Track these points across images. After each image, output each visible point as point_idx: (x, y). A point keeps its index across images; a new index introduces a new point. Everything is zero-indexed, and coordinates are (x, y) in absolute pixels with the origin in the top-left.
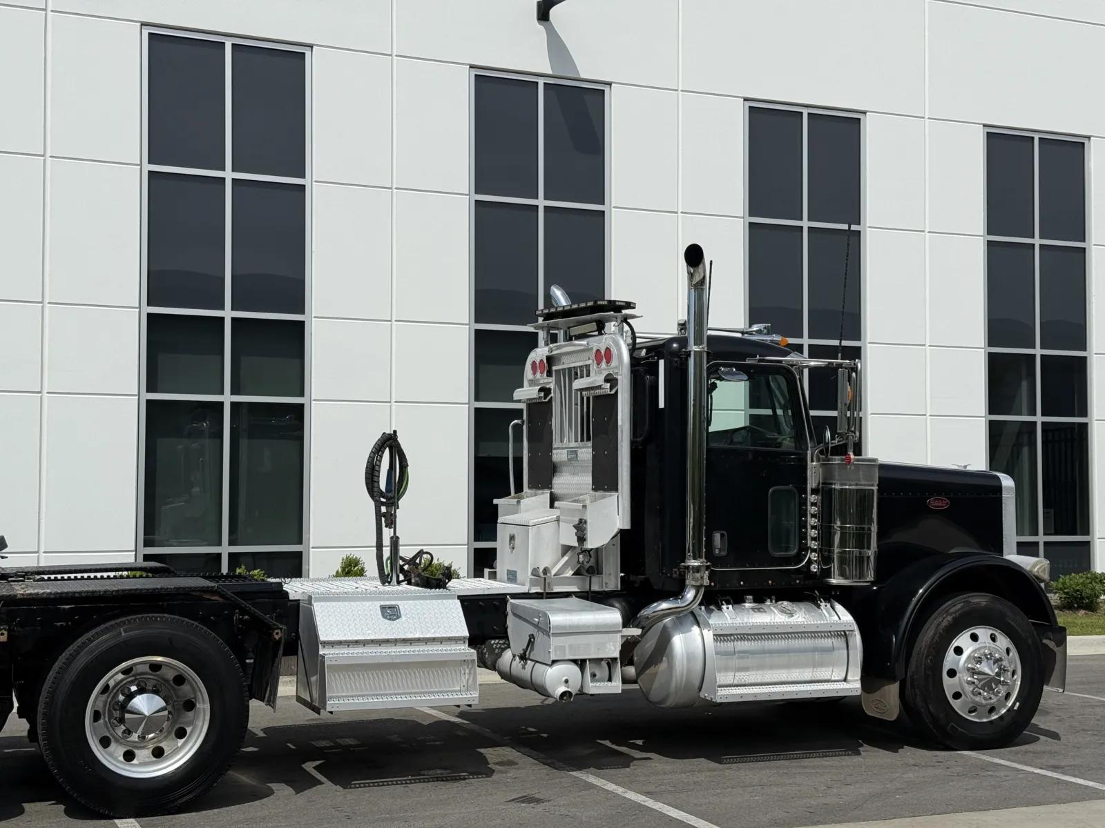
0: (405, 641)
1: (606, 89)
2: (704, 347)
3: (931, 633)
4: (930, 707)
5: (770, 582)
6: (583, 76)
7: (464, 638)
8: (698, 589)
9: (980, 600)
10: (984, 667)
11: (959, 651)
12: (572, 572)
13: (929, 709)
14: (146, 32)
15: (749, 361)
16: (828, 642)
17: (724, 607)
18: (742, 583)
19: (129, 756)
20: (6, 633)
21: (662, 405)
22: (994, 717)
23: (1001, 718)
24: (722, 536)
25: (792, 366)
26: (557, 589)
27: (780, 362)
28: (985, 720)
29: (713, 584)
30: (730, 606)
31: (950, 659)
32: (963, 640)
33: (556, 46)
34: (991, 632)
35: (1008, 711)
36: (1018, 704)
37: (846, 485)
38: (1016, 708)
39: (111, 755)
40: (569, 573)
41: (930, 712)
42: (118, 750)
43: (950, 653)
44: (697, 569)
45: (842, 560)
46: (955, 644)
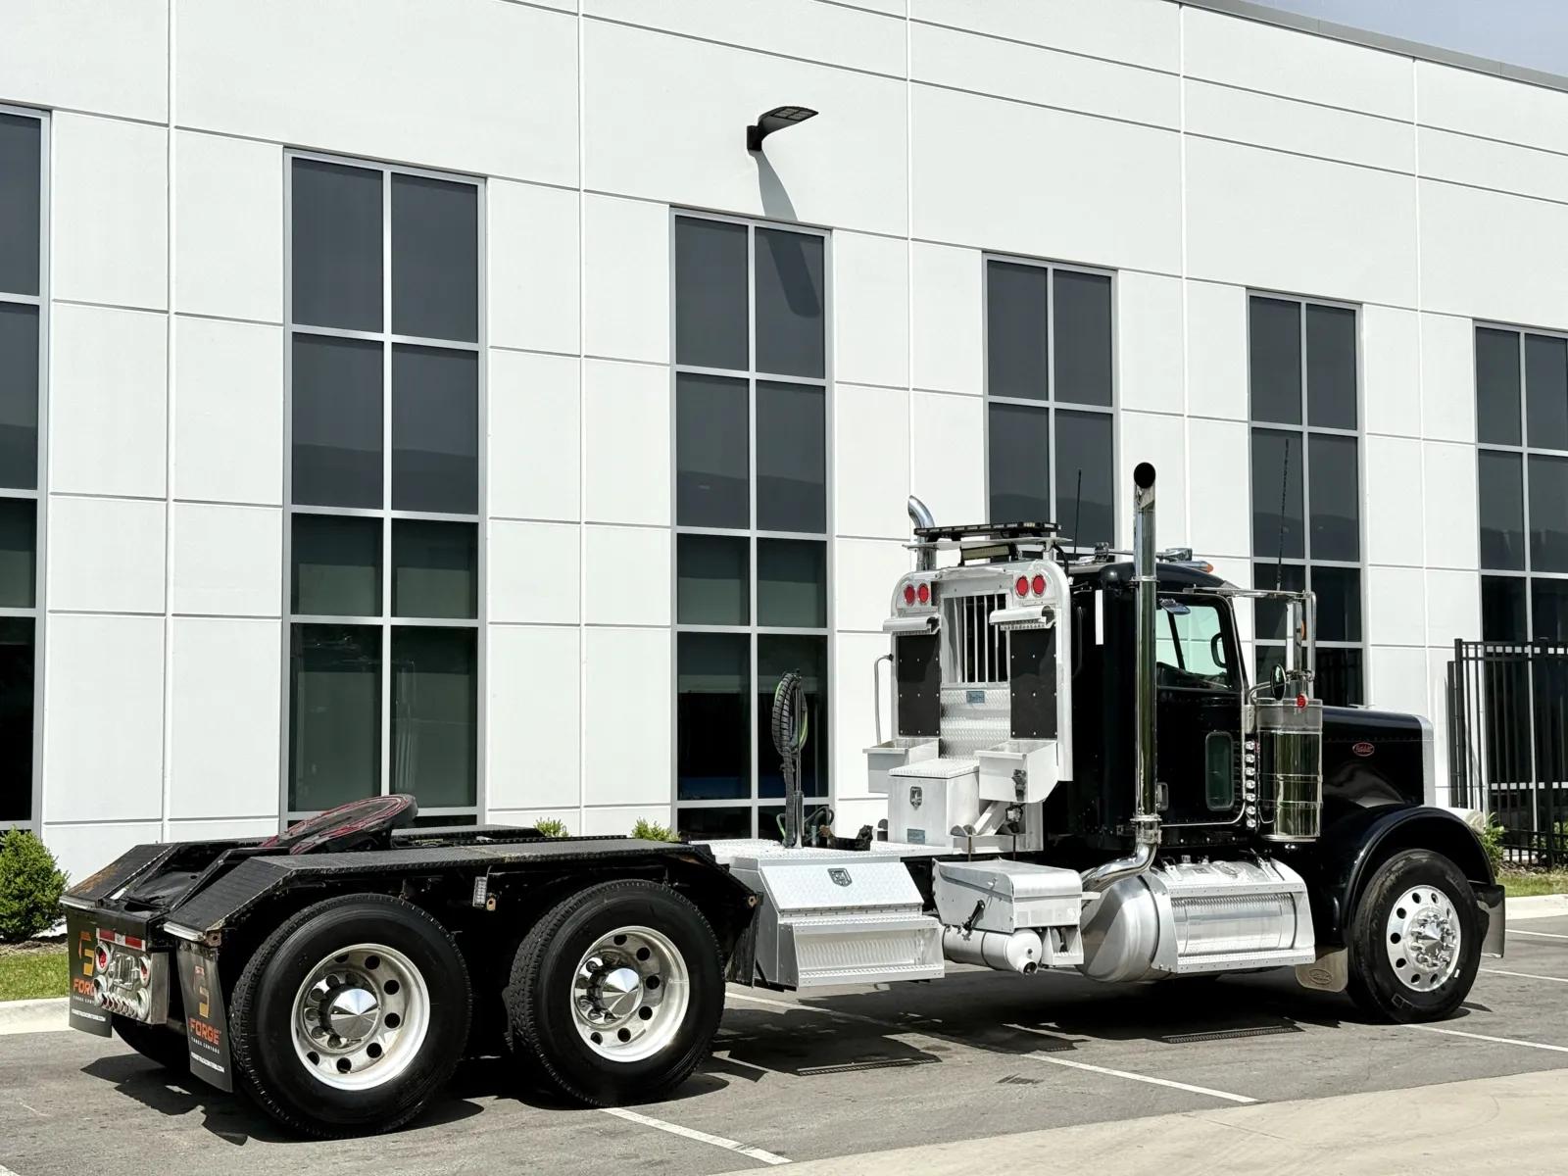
0: (862, 909)
1: (826, 235)
2: (1153, 578)
3: (1374, 895)
4: (1376, 976)
5: (1208, 839)
6: (801, 219)
7: (919, 904)
8: (1151, 847)
9: (1421, 856)
10: (1428, 931)
11: (1402, 913)
12: (995, 831)
13: (1374, 978)
14: (290, 155)
15: (1185, 592)
16: (1274, 906)
17: (1168, 867)
18: (1182, 841)
20: (494, 901)
21: (1100, 640)
22: (1436, 986)
23: (1443, 987)
24: (1163, 787)
25: (1225, 596)
26: (979, 850)
27: (1215, 592)
28: (1427, 990)
29: (1166, 842)
30: (1174, 867)
31: (1394, 923)
32: (1405, 901)
33: (769, 180)
34: (1432, 892)
35: (1449, 978)
36: (1458, 971)
37: (1288, 730)
38: (1456, 976)
40: (992, 832)
41: (1376, 984)
43: (1393, 917)
44: (1151, 826)
45: (1286, 814)
46: (1397, 906)
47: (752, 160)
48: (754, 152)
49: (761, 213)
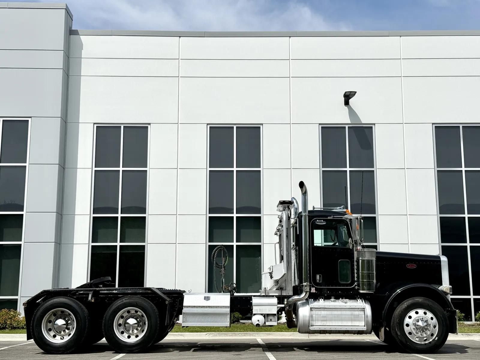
0: (209, 307)
1: (373, 126)
2: (307, 214)
3: (398, 310)
4: (399, 337)
5: (340, 292)
6: (363, 122)
7: (228, 306)
8: (306, 292)
9: (419, 300)
10: (420, 323)
11: (410, 317)
12: (276, 289)
13: (398, 338)
14: (208, 126)
15: (329, 218)
16: (357, 313)
17: (321, 300)
18: (328, 292)
19: (129, 337)
20: (94, 299)
22: (427, 342)
23: (430, 343)
24: (320, 276)
25: (346, 219)
26: (270, 294)
27: (342, 218)
28: (423, 343)
29: (317, 292)
30: (323, 300)
31: (407, 320)
32: (412, 313)
33: (352, 113)
34: (424, 311)
35: (433, 340)
36: (437, 338)
37: (363, 258)
38: (436, 339)
39: (124, 337)
40: (275, 289)
41: (399, 339)
42: (126, 335)
43: (407, 318)
44: (306, 286)
45: (363, 284)
46: (409, 314)
47: (346, 108)
48: (347, 106)
49: (350, 122)
